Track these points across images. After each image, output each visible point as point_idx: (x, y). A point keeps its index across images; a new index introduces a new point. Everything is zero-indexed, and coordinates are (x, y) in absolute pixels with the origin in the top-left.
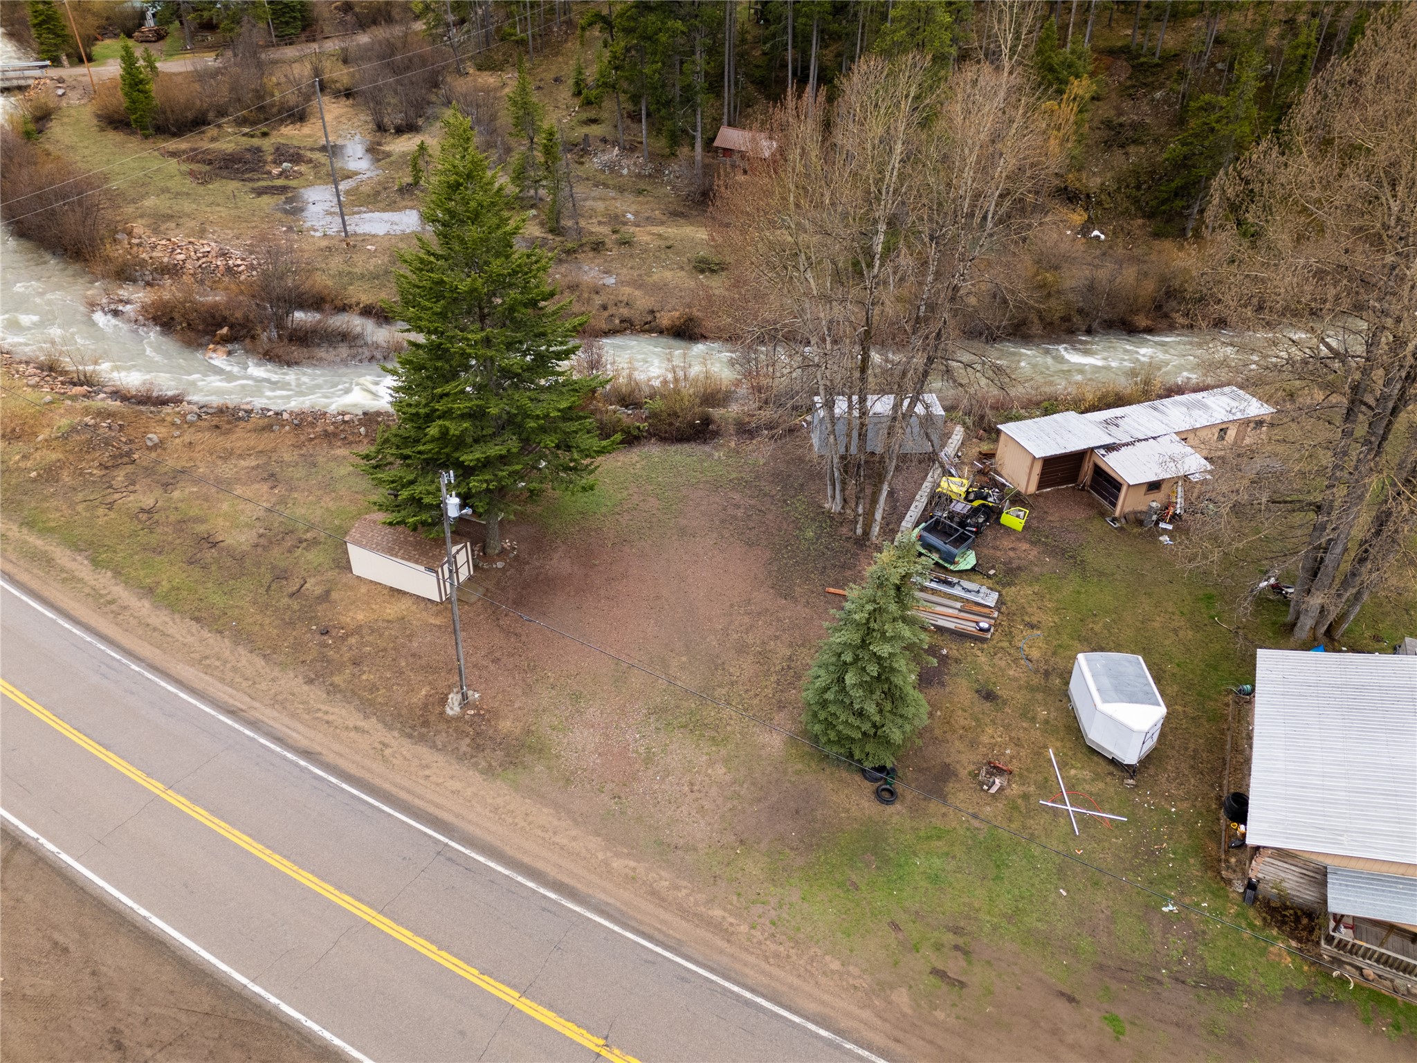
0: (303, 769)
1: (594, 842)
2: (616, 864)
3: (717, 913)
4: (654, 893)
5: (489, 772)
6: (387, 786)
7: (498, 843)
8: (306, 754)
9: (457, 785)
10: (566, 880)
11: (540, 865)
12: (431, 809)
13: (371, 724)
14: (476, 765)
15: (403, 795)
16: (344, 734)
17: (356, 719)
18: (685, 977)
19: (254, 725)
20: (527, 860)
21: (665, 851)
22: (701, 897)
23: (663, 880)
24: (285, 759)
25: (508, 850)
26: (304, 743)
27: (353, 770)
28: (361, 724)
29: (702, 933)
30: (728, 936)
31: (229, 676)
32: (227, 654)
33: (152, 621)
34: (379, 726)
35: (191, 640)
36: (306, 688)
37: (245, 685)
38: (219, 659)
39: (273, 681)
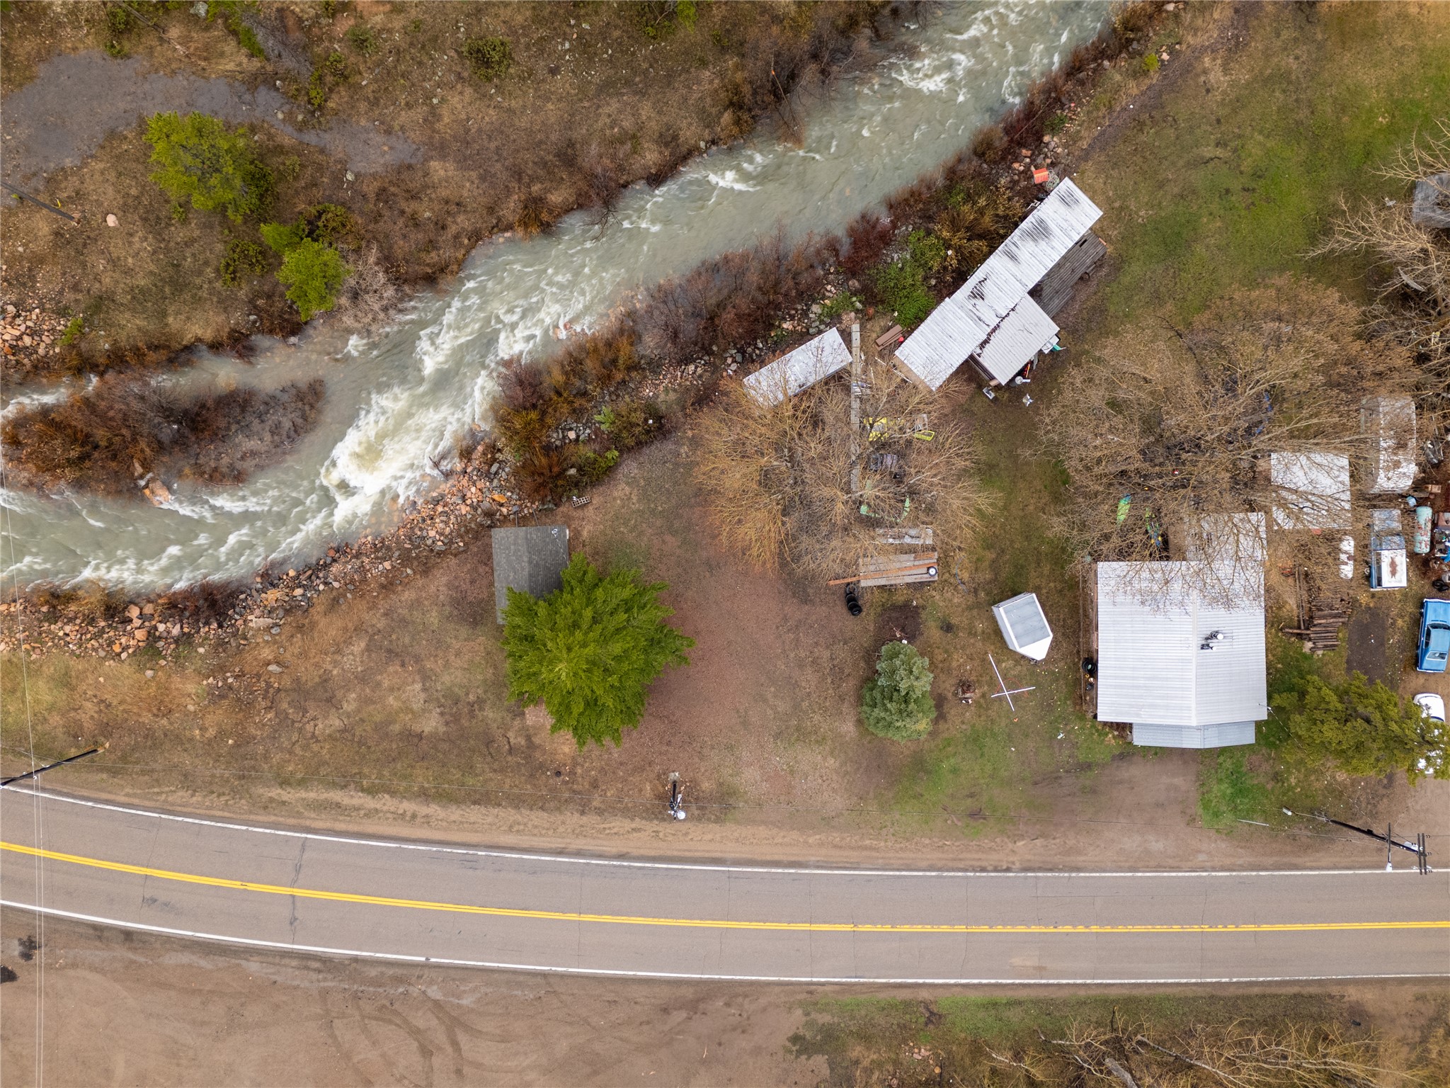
0: (629, 867)
1: (795, 835)
2: (811, 840)
3: (868, 842)
4: (835, 846)
5: (718, 820)
6: (675, 853)
7: (750, 856)
8: (621, 857)
9: (709, 837)
10: (793, 859)
11: (776, 858)
12: (707, 855)
13: (638, 823)
14: (709, 819)
15: (687, 854)
16: (631, 836)
17: (628, 825)
18: (869, 879)
19: (579, 853)
20: (769, 858)
21: (828, 822)
22: (857, 838)
23: (836, 837)
24: (615, 866)
25: (757, 857)
26: (614, 851)
27: (653, 853)
28: (633, 826)
29: (865, 853)
30: (877, 849)
31: (536, 831)
32: (520, 818)
33: (453, 818)
34: (644, 822)
35: (490, 819)
36: (584, 818)
37: (551, 832)
38: (519, 824)
39: (563, 823)
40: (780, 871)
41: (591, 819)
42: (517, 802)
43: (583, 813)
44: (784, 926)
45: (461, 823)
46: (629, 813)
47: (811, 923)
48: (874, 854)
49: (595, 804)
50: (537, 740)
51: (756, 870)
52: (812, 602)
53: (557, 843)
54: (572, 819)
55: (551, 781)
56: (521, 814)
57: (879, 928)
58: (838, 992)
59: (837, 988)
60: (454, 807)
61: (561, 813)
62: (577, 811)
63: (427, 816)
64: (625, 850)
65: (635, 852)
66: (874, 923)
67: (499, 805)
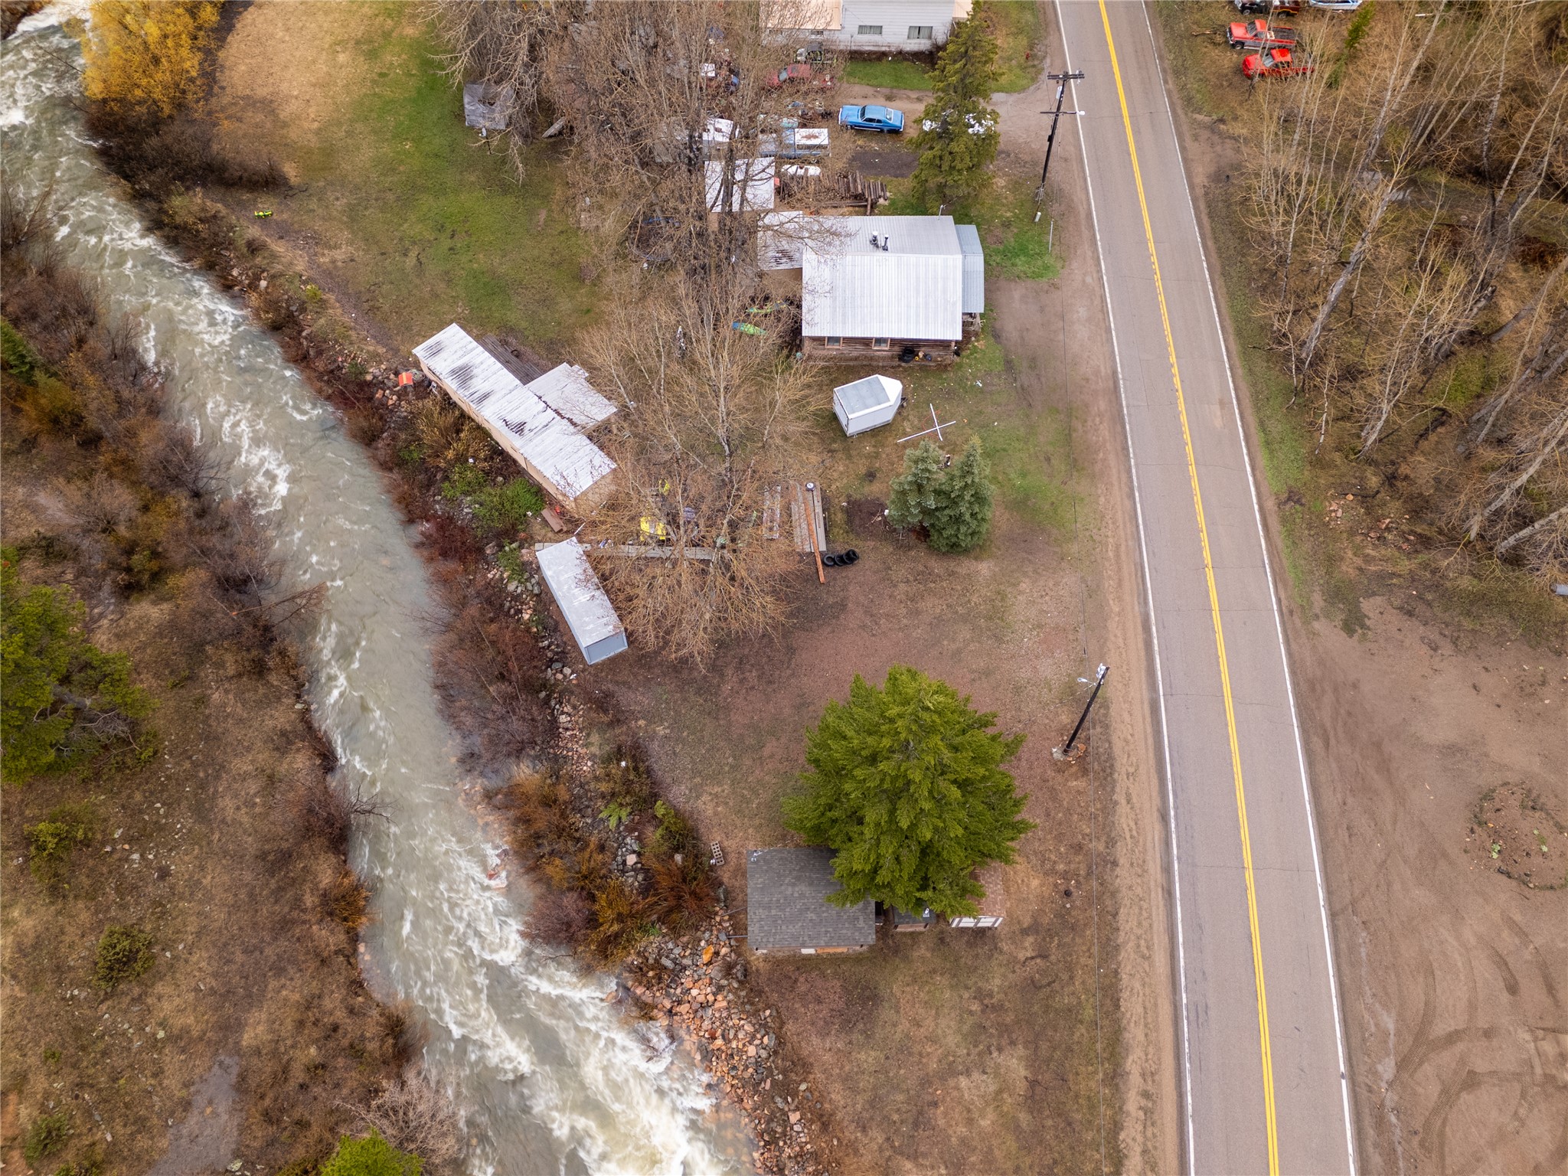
0: (1176, 808)
1: (1112, 625)
2: (1116, 609)
3: (1111, 554)
4: (1120, 585)
5: (1106, 707)
6: (1151, 755)
7: (1143, 674)
8: (1164, 818)
9: (1126, 716)
11: (1141, 645)
12: (1148, 720)
13: (1120, 797)
14: (1106, 715)
15: (1150, 741)
16: (1137, 805)
17: (1123, 808)
18: (1152, 554)
19: (1167, 870)
20: (1143, 653)
21: (1093, 592)
22: (1107, 564)
23: (1109, 584)
24: (1177, 825)
25: (1143, 664)
26: (1158, 826)
27: (1155, 781)
28: (1123, 802)
29: (1123, 557)
30: (1118, 547)
31: (1145, 924)
32: (1131, 944)
33: (1141, 1037)
34: (1118, 789)
35: (1137, 985)
36: (1122, 861)
37: (1145, 905)
38: (1138, 946)
39: (1130, 888)
40: (1155, 641)
41: (1121, 853)
42: (1109, 949)
43: (1115, 863)
44: (1220, 637)
45: (1146, 1025)
46: (1108, 808)
47: (1211, 610)
48: (1123, 548)
49: (1101, 847)
50: (1027, 921)
51: (1158, 666)
52: (845, 598)
53: (1158, 898)
54: (1123, 877)
55: (1078, 903)
56: (1126, 943)
57: (1205, 543)
58: (1285, 585)
59: (1280, 585)
60: (1127, 1035)
61: (1117, 891)
62: (1112, 870)
63: (1143, 1075)
64: (1156, 814)
65: (1156, 801)
66: (1201, 549)
67: (1116, 973)
